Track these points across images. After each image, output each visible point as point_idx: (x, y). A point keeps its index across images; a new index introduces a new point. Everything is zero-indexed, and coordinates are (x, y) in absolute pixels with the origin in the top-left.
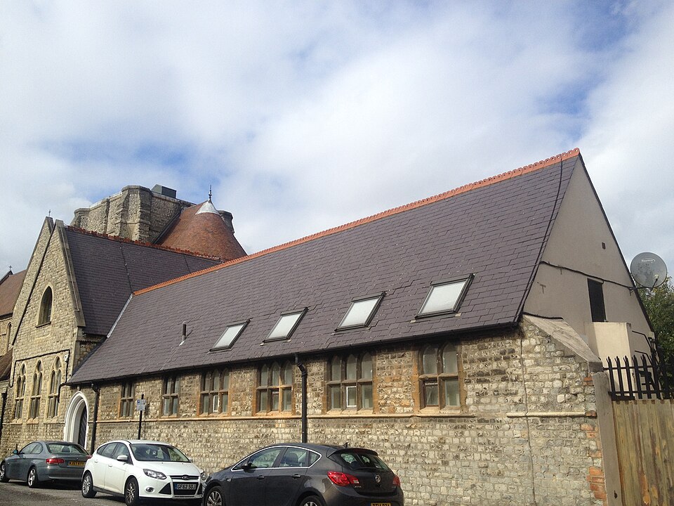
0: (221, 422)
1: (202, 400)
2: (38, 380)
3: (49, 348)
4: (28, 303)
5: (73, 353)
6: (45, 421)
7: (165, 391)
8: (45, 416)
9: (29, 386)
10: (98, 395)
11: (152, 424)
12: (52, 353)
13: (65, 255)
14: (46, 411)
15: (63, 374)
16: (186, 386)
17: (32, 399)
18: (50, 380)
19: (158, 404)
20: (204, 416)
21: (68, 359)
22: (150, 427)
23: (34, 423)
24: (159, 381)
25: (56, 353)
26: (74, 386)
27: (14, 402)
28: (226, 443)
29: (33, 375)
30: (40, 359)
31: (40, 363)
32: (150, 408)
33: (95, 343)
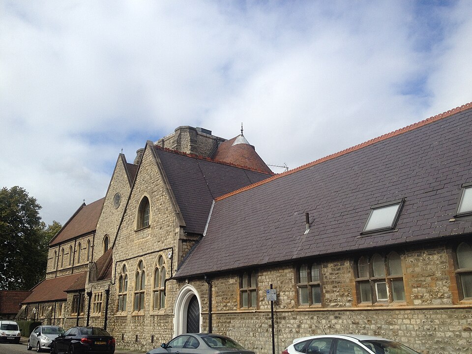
0: (397, 312)
1: (357, 288)
2: (140, 277)
3: (150, 248)
4: (125, 212)
5: (177, 250)
6: (151, 313)
7: (298, 279)
8: (151, 308)
9: (131, 282)
10: (211, 287)
11: (287, 314)
12: (154, 252)
13: (159, 168)
14: (151, 304)
15: (167, 269)
16: (331, 274)
17: (136, 294)
18: (153, 276)
19: (292, 294)
20: (364, 305)
21: (172, 256)
22: (284, 318)
23: (139, 314)
24: (290, 270)
25: (158, 252)
26: (181, 280)
27: (117, 297)
28: (410, 336)
29: (134, 272)
30: (142, 258)
31: (141, 261)
32: (281, 298)
33: (194, 241)
